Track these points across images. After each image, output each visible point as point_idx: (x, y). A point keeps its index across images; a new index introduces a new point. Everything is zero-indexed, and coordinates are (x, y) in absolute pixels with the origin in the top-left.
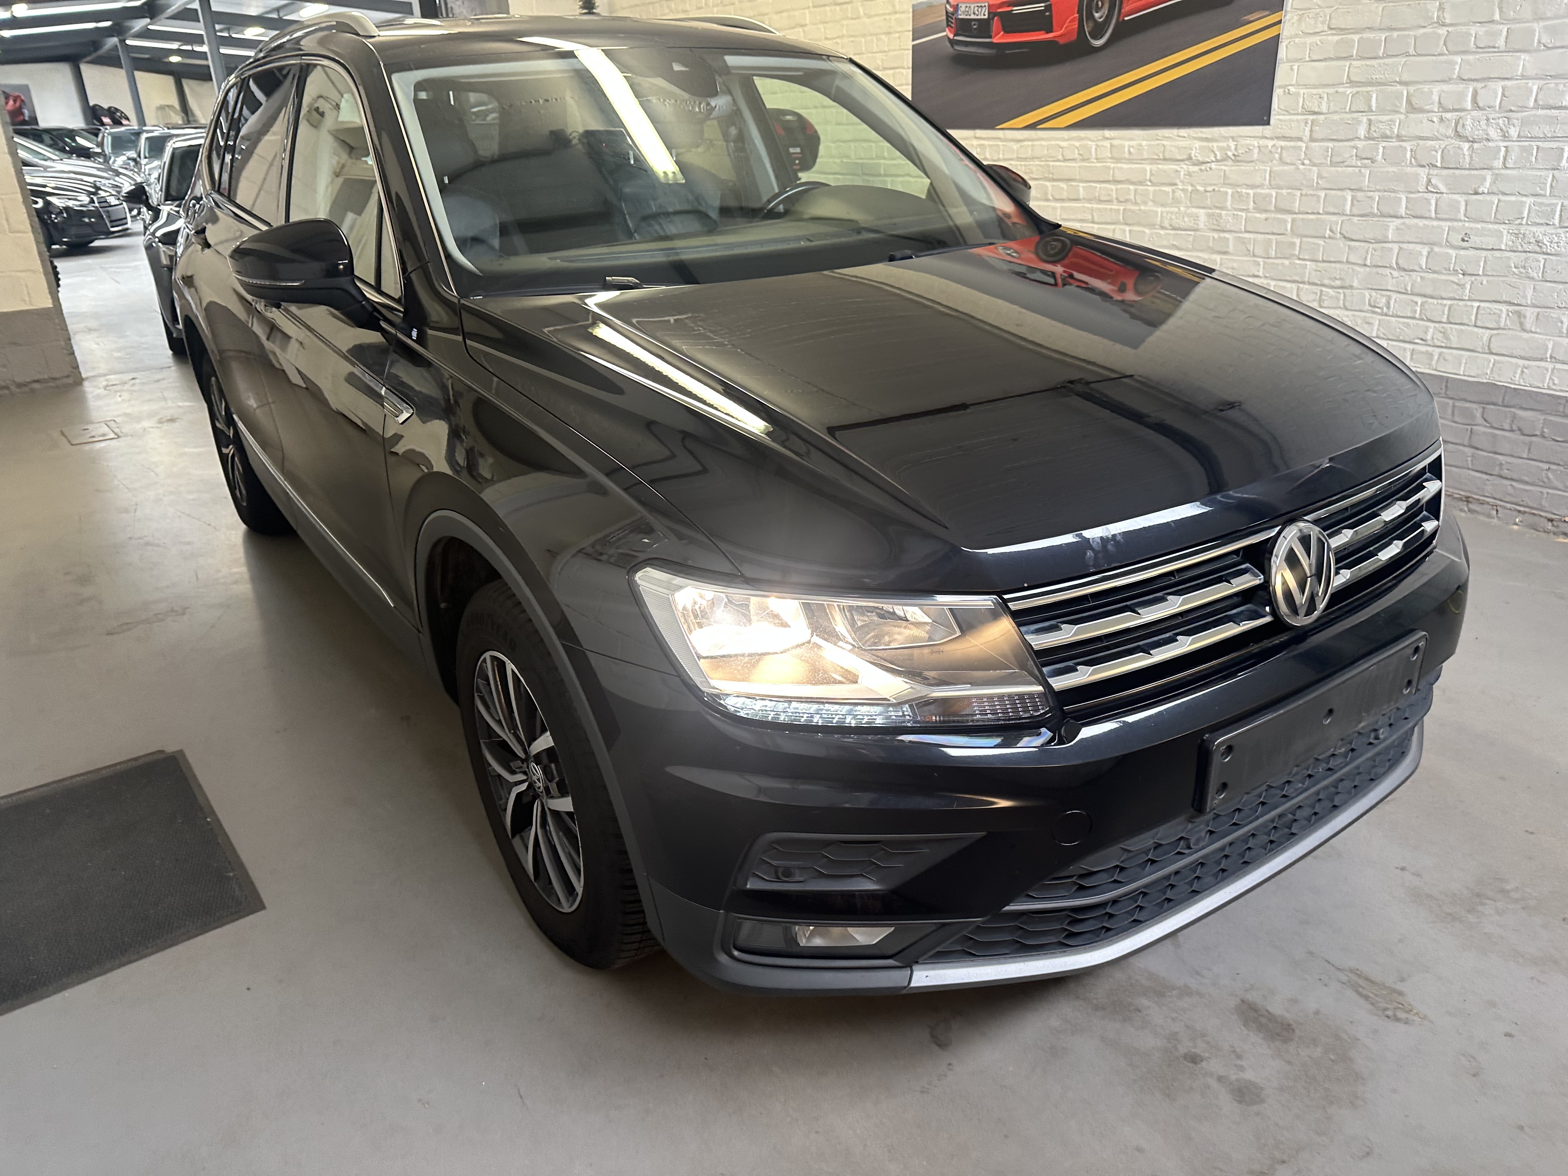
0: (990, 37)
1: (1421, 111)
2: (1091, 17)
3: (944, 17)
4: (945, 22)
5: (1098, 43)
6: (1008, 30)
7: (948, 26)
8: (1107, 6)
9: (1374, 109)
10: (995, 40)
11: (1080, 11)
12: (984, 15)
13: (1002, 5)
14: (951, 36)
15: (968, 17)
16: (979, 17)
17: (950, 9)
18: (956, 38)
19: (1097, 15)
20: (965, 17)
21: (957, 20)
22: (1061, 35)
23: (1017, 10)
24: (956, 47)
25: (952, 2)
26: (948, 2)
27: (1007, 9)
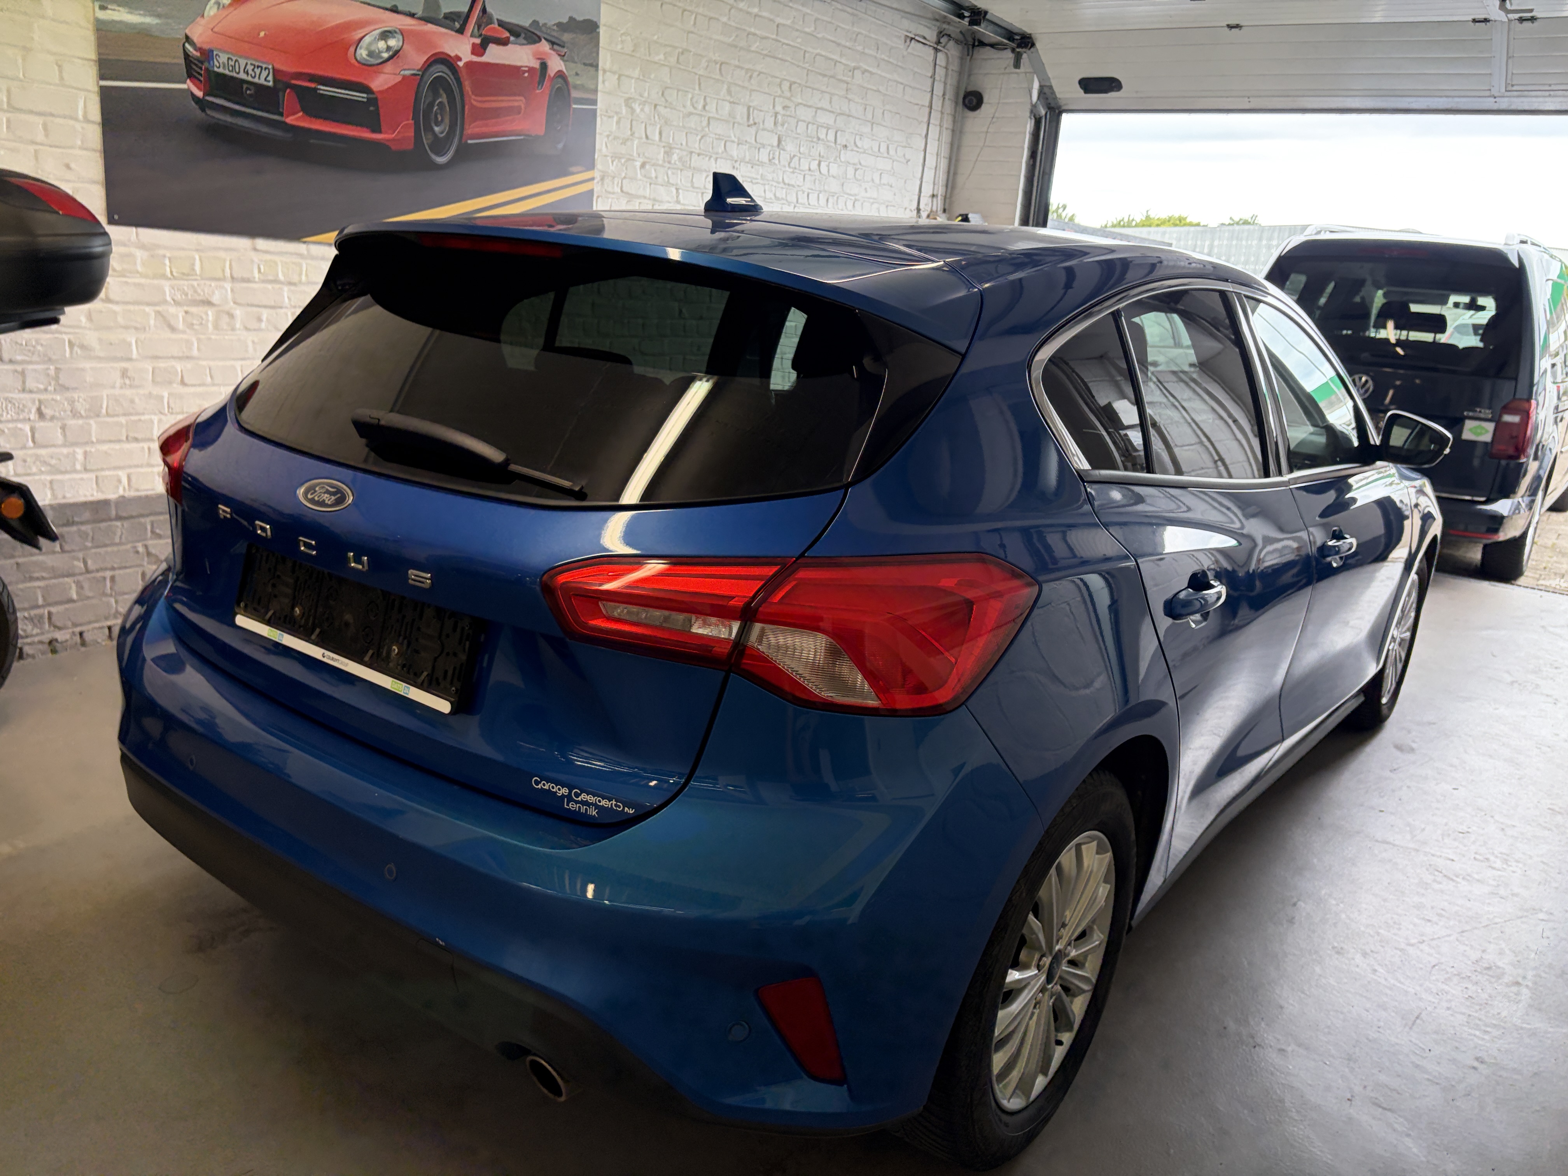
0: (281, 114)
2: (428, 128)
3: (181, 62)
4: (182, 70)
5: (441, 160)
6: (311, 112)
7: (192, 76)
8: (447, 121)
10: (290, 120)
11: (415, 118)
12: (265, 79)
13: (299, 76)
14: (199, 94)
15: (234, 75)
16: (256, 80)
17: (194, 54)
18: (209, 99)
19: (437, 129)
20: (227, 72)
21: (207, 70)
22: (393, 140)
23: (324, 89)
24: (209, 112)
25: (195, 38)
26: (188, 38)
27: (313, 85)
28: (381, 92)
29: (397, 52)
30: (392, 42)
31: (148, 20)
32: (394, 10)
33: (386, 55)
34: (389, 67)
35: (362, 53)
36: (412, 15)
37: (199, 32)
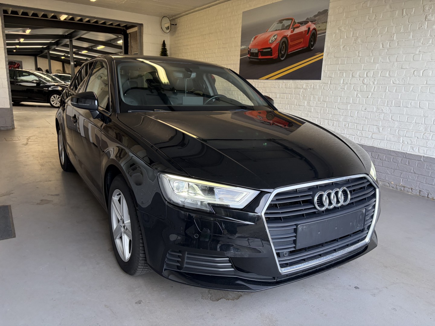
0: (258, 57)
1: (355, 77)
2: (281, 53)
3: (248, 52)
4: (248, 53)
5: (282, 59)
6: (262, 55)
7: (248, 54)
8: (284, 50)
9: (344, 76)
10: (259, 58)
11: (278, 51)
12: (257, 51)
13: (261, 49)
14: (249, 56)
15: (253, 52)
17: (249, 50)
19: (282, 52)
21: (251, 52)
22: (274, 57)
23: (264, 50)
24: (250, 59)
25: (250, 48)
26: (249, 48)
27: (262, 50)
28: (273, 48)
29: (276, 39)
30: (275, 37)
31: (245, 47)
32: (276, 30)
33: (274, 40)
34: (274, 43)
35: (270, 41)
36: (279, 30)
37: (250, 47)
